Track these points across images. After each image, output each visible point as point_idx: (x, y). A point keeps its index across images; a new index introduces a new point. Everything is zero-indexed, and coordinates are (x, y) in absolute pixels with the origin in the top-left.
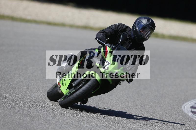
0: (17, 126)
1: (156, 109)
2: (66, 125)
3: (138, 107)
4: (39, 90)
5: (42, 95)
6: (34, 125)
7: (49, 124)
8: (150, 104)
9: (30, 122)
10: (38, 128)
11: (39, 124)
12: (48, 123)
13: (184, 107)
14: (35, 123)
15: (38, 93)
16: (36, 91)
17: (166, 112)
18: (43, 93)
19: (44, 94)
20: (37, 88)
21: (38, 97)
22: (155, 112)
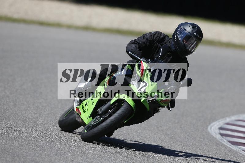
0: (2, 152)
1: (175, 131)
2: (63, 151)
3: (153, 129)
4: (29, 107)
5: (32, 113)
6: (23, 151)
7: (43, 150)
8: (167, 125)
9: (18, 147)
10: (28, 154)
11: (30, 149)
12: (40, 149)
13: (211, 128)
14: (25, 148)
15: (28, 110)
16: (26, 109)
17: (188, 134)
18: (34, 111)
19: (36, 112)
20: (26, 105)
21: (27, 116)
22: (175, 135)
